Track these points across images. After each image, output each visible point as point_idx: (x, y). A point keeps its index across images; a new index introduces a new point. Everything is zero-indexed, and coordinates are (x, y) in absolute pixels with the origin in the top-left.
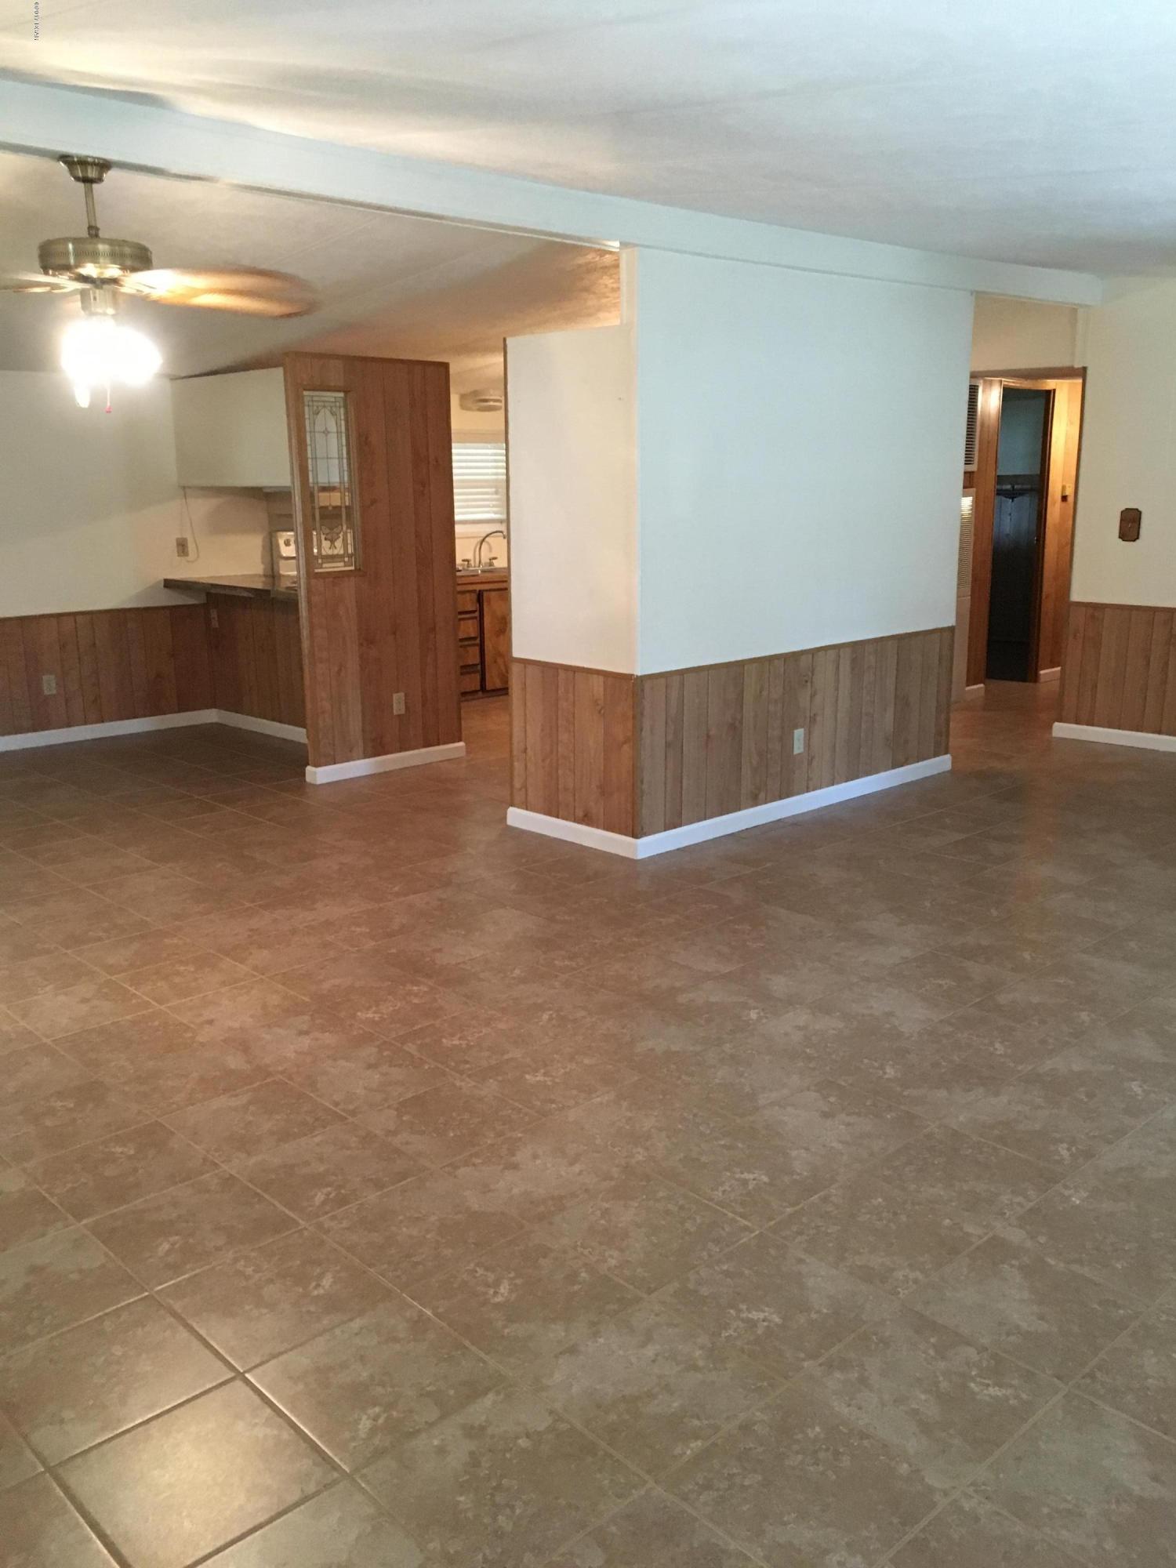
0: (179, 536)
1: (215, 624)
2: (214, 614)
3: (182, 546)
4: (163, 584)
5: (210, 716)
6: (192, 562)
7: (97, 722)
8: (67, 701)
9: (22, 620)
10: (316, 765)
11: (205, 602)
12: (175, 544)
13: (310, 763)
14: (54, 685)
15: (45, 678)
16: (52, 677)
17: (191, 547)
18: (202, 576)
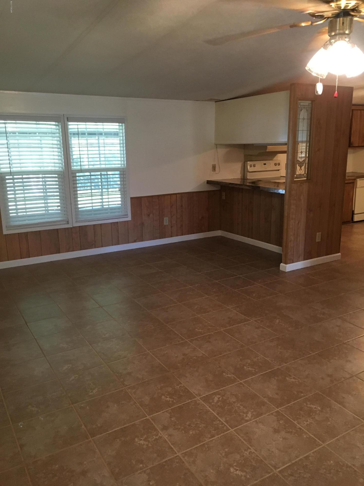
0: (213, 164)
1: (224, 197)
2: (224, 194)
3: (214, 168)
4: (206, 182)
5: (219, 233)
6: (216, 173)
7: (181, 235)
8: (171, 227)
9: (158, 196)
10: (286, 263)
11: (220, 189)
12: (212, 167)
13: (282, 262)
14: (168, 221)
15: (165, 218)
16: (167, 218)
17: (217, 169)
18: (219, 179)
